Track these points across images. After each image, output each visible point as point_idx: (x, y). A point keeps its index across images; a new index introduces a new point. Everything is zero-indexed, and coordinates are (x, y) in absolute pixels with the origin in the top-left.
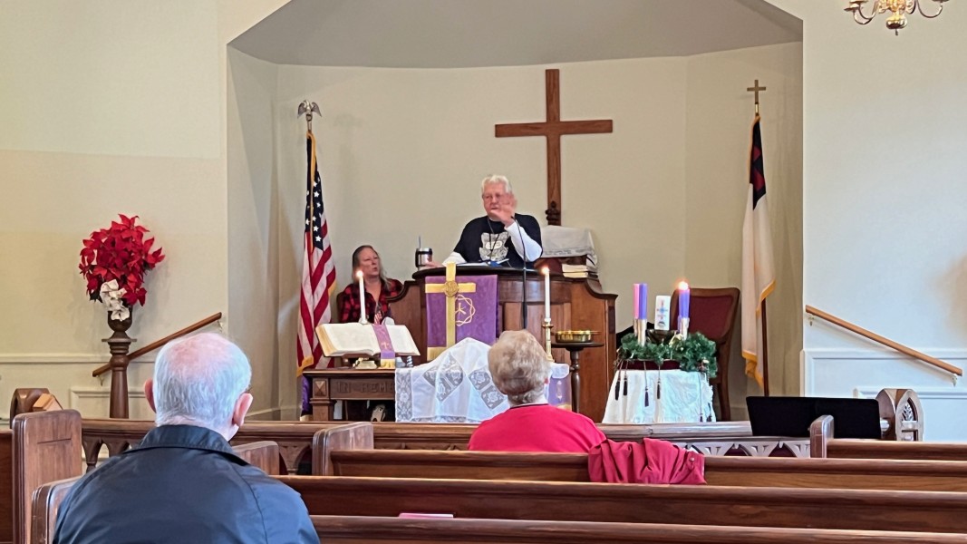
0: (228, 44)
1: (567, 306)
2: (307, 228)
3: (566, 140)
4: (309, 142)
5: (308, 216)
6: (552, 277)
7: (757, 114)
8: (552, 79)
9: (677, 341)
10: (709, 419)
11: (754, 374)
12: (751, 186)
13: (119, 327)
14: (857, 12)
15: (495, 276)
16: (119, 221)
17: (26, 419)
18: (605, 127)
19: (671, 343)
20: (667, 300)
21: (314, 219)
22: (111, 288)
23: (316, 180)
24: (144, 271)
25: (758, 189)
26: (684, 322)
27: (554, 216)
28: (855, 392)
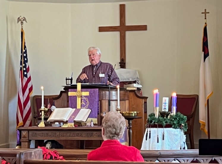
1: (127, 102)
2: (21, 68)
3: (128, 34)
4: (22, 33)
5: (21, 64)
6: (120, 89)
7: (206, 23)
8: (122, 8)
9: (171, 116)
10: (184, 148)
11: (204, 130)
12: (203, 52)
15: (98, 89)
18: (144, 28)
19: (169, 117)
20: (166, 100)
21: (24, 65)
23: (25, 49)
25: (206, 54)
26: (174, 108)
27: (123, 65)
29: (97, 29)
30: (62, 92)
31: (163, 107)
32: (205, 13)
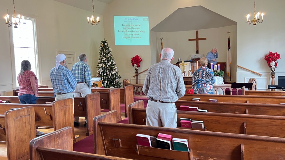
0: (151, 30)
3: (199, 41)
4: (162, 43)
6: (198, 62)
7: (229, 36)
8: (197, 32)
9: (218, 72)
10: (223, 84)
12: (228, 47)
13: (137, 70)
14: (249, 23)
15: (190, 63)
16: (136, 56)
17: (126, 87)
18: (205, 39)
19: (217, 72)
20: (216, 66)
22: (135, 65)
24: (139, 62)
26: (219, 69)
27: (197, 52)
28: (245, 78)
29: (188, 40)
31: (215, 69)
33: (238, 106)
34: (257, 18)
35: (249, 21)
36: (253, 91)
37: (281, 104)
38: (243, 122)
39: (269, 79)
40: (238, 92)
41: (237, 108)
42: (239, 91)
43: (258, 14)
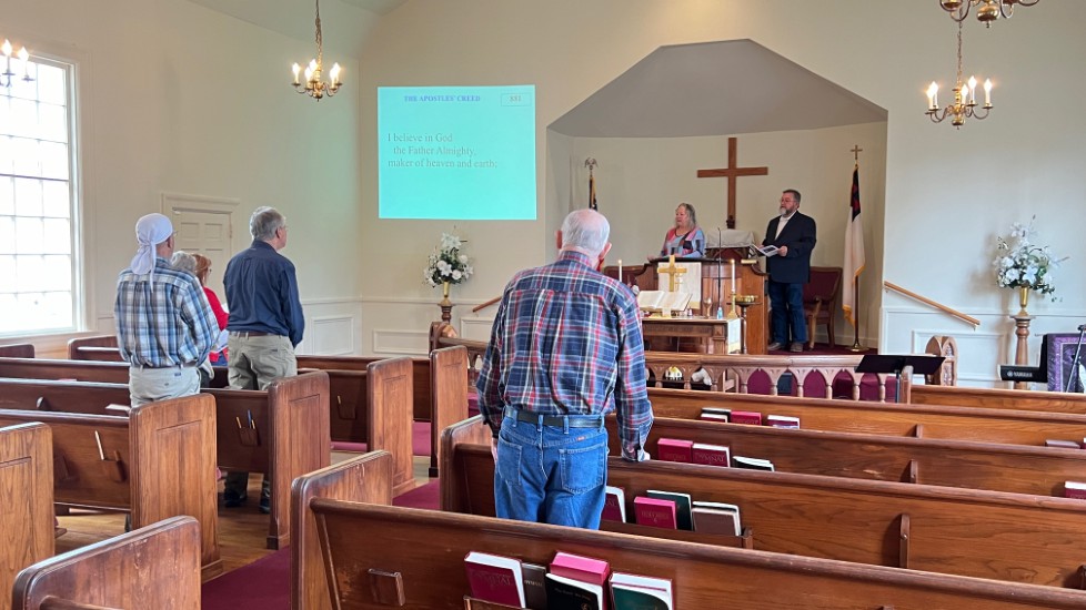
0: (548, 127)
1: (739, 280)
3: (739, 180)
4: (591, 182)
7: (857, 165)
8: (732, 143)
11: (849, 319)
12: (852, 208)
14: (933, 115)
15: (700, 264)
17: (438, 354)
18: (763, 171)
23: (594, 204)
25: (855, 210)
27: (731, 224)
28: (913, 333)
29: (696, 174)
30: (646, 266)
32: (856, 150)
33: (882, 448)
34: (968, 97)
35: (936, 110)
36: (943, 385)
37: (1049, 442)
38: (896, 514)
39: (1008, 338)
40: (883, 388)
41: (879, 455)
42: (890, 384)
43: (973, 82)
